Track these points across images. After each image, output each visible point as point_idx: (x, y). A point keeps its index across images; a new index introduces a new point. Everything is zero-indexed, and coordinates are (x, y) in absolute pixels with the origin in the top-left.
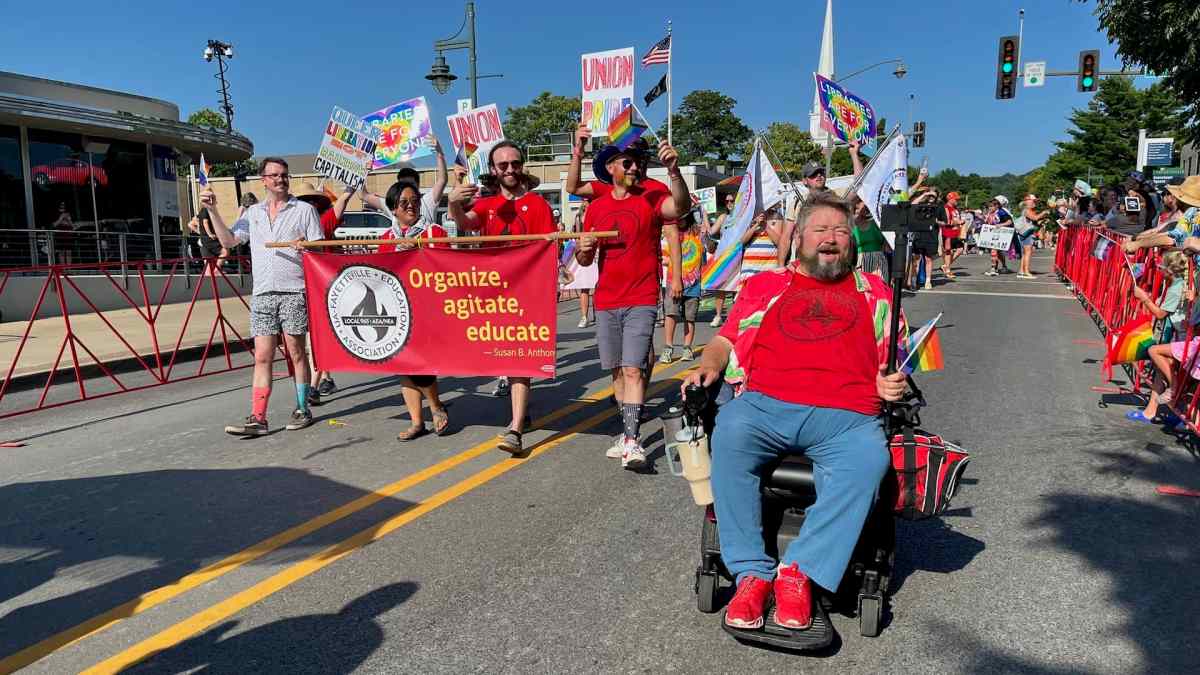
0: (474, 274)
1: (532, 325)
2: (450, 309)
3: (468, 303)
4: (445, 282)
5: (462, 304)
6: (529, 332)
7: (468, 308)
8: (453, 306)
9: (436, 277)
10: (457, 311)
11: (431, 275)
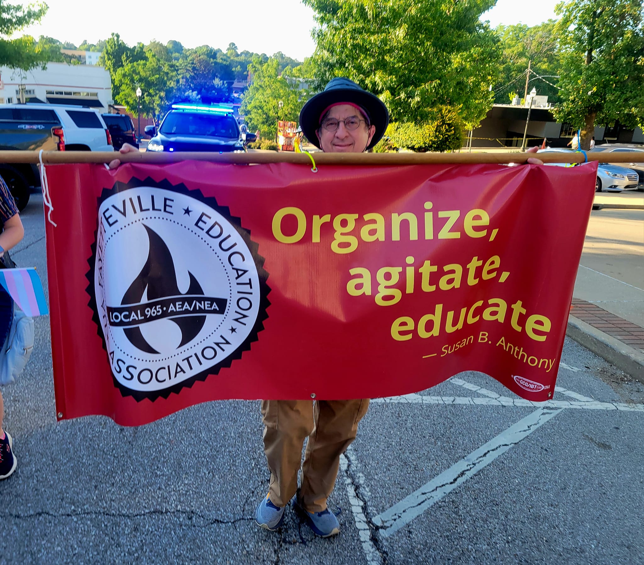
0: (429, 217)
1: (519, 303)
2: (359, 287)
3: (403, 275)
4: (356, 232)
5: (388, 276)
6: (509, 312)
7: (401, 285)
8: (366, 280)
9: (337, 223)
10: (375, 290)
11: (327, 218)
